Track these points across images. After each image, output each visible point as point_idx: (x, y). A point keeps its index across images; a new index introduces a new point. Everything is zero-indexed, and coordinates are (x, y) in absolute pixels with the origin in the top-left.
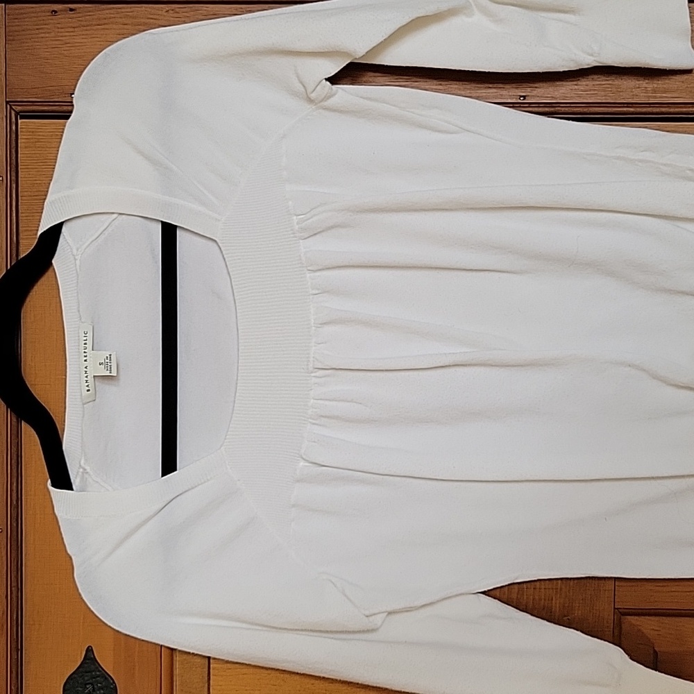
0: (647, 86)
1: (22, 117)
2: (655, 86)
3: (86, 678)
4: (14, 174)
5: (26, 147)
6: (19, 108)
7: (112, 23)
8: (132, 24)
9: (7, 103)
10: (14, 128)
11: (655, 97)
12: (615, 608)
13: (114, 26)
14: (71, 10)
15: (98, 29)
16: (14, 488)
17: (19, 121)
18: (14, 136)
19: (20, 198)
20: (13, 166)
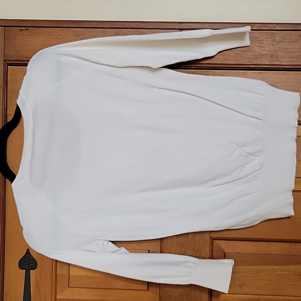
0: (222, 58)
1: (9, 65)
2: (225, 58)
3: (27, 259)
4: (6, 84)
5: (10, 76)
6: (8, 62)
7: (41, 34)
8: (48, 35)
9: (4, 60)
10: (6, 69)
11: (225, 62)
12: (210, 237)
13: (41, 35)
14: (27, 29)
15: (36, 36)
16: (3, 193)
17: (8, 67)
18: (6, 72)
19: (8, 93)
20: (6, 82)
